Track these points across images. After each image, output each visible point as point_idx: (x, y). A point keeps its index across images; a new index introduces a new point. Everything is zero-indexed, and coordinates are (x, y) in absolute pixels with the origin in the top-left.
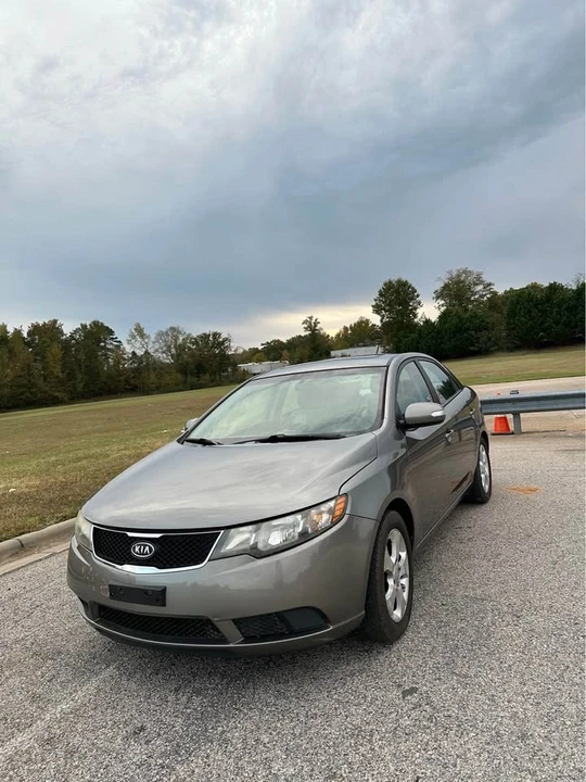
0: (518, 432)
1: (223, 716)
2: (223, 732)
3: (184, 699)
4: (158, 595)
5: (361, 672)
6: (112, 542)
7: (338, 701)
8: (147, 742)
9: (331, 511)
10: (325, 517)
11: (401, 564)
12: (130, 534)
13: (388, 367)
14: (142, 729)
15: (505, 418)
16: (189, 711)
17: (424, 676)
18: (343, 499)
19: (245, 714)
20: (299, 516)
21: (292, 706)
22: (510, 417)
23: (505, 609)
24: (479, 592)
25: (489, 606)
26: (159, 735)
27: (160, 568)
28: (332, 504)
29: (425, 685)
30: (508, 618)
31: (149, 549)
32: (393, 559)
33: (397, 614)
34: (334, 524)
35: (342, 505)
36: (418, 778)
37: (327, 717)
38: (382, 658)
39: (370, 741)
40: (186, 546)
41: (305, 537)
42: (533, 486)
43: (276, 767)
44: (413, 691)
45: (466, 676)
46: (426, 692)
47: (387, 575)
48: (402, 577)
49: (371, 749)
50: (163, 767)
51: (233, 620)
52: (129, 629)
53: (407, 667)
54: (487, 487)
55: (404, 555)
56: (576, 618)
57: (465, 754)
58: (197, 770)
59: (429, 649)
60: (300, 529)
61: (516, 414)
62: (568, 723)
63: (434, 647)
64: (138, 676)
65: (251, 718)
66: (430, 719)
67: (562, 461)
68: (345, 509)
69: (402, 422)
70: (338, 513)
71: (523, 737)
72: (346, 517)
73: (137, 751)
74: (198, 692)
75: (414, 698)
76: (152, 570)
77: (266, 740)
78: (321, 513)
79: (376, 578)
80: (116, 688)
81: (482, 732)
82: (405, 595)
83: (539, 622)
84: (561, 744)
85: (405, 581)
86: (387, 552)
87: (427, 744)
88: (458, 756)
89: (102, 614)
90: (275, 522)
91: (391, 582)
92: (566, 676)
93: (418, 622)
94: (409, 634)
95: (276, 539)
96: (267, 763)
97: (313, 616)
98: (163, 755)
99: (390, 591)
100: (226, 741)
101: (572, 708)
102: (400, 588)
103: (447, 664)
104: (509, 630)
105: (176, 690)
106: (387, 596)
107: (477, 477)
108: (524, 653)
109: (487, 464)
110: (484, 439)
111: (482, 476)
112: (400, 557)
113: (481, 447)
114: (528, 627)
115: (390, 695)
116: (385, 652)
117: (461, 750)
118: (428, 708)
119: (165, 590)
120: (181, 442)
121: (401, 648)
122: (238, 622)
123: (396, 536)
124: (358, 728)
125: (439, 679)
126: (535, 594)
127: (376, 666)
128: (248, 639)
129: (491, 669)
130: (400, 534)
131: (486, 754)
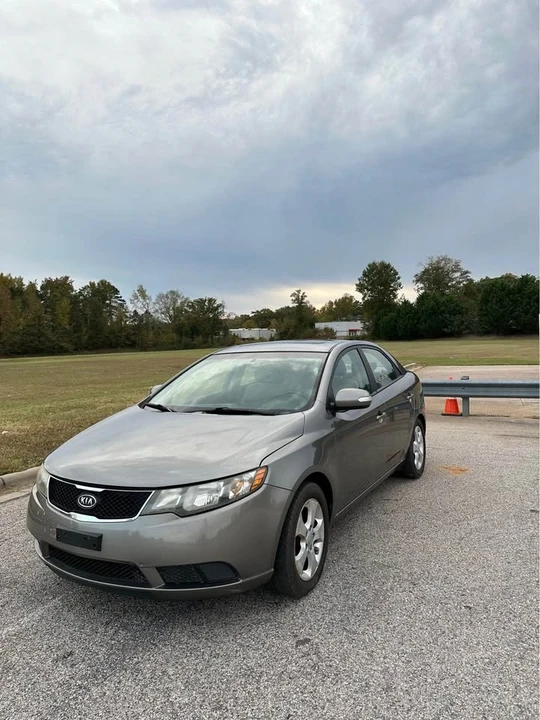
0: (466, 414)
1: (141, 649)
2: (137, 663)
3: (112, 632)
4: (96, 541)
5: (267, 620)
6: (64, 493)
7: (241, 645)
8: (72, 666)
9: (252, 481)
10: (247, 485)
11: (316, 530)
12: (78, 487)
13: (329, 353)
14: (71, 654)
15: (455, 401)
16: (113, 642)
17: (318, 630)
18: (263, 470)
19: (160, 649)
20: (222, 483)
21: (201, 646)
22: (459, 399)
23: (406, 576)
24: (387, 559)
25: (393, 572)
26: (84, 660)
27: (99, 518)
28: (252, 474)
29: (318, 638)
30: (406, 585)
31: (92, 501)
32: (308, 525)
33: (308, 574)
34: (252, 492)
35: (262, 476)
36: (290, 716)
37: (228, 658)
38: (287, 610)
39: (258, 681)
40: (121, 501)
41: (225, 501)
42: (463, 467)
43: (174, 695)
44: (307, 641)
45: (354, 633)
46: (317, 644)
47: (299, 539)
48: (316, 541)
49: (257, 688)
50: (81, 688)
51: (157, 568)
53: (307, 620)
54: (420, 465)
55: (320, 522)
56: (464, 590)
57: (334, 699)
58: (108, 693)
59: (330, 606)
60: (221, 494)
61: (466, 398)
62: (429, 680)
63: (335, 605)
64: (77, 609)
65: (163, 653)
66: (313, 667)
67: (498, 444)
68: (263, 479)
69: (332, 404)
70: (257, 482)
71: (388, 689)
72: (264, 487)
73: (63, 672)
74: (125, 627)
75: (304, 648)
76: (93, 519)
77: (171, 673)
78: (242, 481)
79: (287, 541)
80: (58, 617)
81: (355, 681)
82: (318, 558)
83: (430, 590)
84: (417, 698)
85: (319, 545)
86: (300, 518)
87: (305, 688)
88: (328, 700)
89: (51, 553)
90: (201, 487)
91: (303, 545)
92: (440, 640)
93: (328, 583)
94: (317, 592)
95: (201, 500)
96: (167, 692)
97: (224, 570)
98: (84, 677)
99: (301, 553)
100: (138, 670)
101: (436, 668)
102: (312, 551)
103: (341, 621)
104: (403, 596)
105: (107, 623)
106: (297, 558)
107: (410, 455)
108: (410, 617)
109: (422, 444)
110: (421, 421)
111: (416, 454)
112: (316, 523)
113: (417, 428)
114: (420, 594)
115: (286, 644)
116: (292, 606)
117: (332, 696)
118: (314, 657)
119: (101, 537)
120: (142, 406)
121: (307, 603)
122: (160, 569)
123: (313, 505)
124: (251, 669)
125: (331, 633)
126: (435, 566)
127: (280, 617)
128: (168, 585)
129: (378, 629)
130: (317, 503)
131: (352, 701)
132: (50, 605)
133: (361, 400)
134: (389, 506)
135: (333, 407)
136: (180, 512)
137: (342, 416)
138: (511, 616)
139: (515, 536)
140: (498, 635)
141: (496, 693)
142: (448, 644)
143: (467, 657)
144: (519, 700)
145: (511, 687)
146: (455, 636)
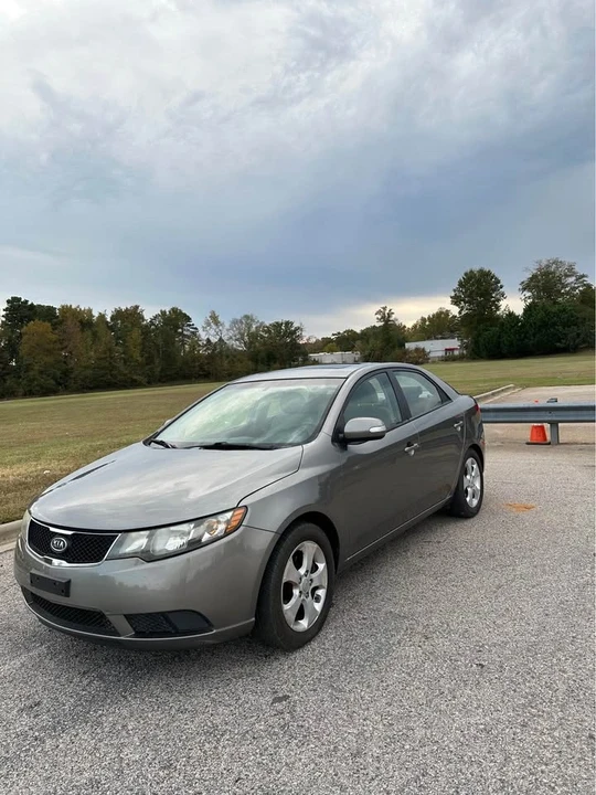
0: (556, 442)
1: (109, 701)
2: (100, 716)
3: (85, 683)
4: (65, 588)
5: (250, 674)
6: (40, 536)
7: (213, 700)
8: (35, 717)
9: (228, 522)
10: (222, 527)
11: (315, 575)
12: (52, 529)
13: (346, 378)
14: (38, 704)
15: (542, 427)
16: (84, 693)
17: (302, 686)
18: (242, 511)
19: (128, 702)
20: (192, 525)
21: (171, 700)
22: (547, 426)
23: (420, 628)
24: (406, 609)
25: (407, 623)
26: (49, 711)
27: (69, 562)
28: (229, 515)
29: (299, 695)
30: (417, 638)
31: (63, 543)
32: (302, 571)
33: (304, 624)
34: (227, 535)
35: (240, 517)
36: (239, 779)
37: (195, 713)
38: (275, 664)
39: (218, 740)
42: (530, 504)
43: (126, 751)
44: (286, 698)
45: (341, 691)
46: (295, 702)
47: (289, 587)
48: (315, 588)
49: (215, 747)
50: (36, 739)
51: (125, 616)
52: (49, 615)
53: (294, 676)
54: (475, 502)
55: (322, 566)
56: (483, 646)
57: (293, 763)
58: (61, 746)
59: (324, 659)
60: (190, 538)
61: (554, 424)
62: (408, 747)
63: (329, 660)
64: (60, 657)
65: (130, 706)
66: (283, 727)
68: (241, 520)
69: (341, 435)
70: (234, 524)
71: (357, 754)
72: (242, 528)
73: (24, 722)
74: (101, 677)
75: (279, 706)
76: (64, 563)
77: (131, 728)
79: (271, 588)
81: (323, 744)
82: (318, 607)
83: (443, 645)
84: (387, 766)
86: (290, 563)
87: (266, 749)
88: (287, 764)
91: (296, 592)
93: (329, 635)
94: (314, 644)
95: (173, 543)
96: (120, 750)
97: (192, 619)
98: (43, 729)
99: (293, 601)
102: (310, 598)
103: (331, 677)
104: (410, 651)
105: (84, 673)
106: (286, 607)
107: (460, 492)
108: (409, 674)
109: (479, 478)
110: (477, 453)
111: (469, 489)
112: (315, 568)
113: (469, 461)
114: (430, 649)
115: (262, 700)
116: (282, 659)
117: (293, 759)
118: (287, 716)
119: (69, 582)
120: (147, 442)
121: (298, 657)
122: (129, 617)
123: (310, 549)
124: (215, 727)
125: (315, 690)
126: (458, 617)
127: (266, 671)
128: (138, 634)
129: (368, 687)
130: (316, 546)
131: (313, 765)
132: (34, 653)
133: (373, 430)
134: (428, 549)
135: (341, 439)
136: (147, 556)
137: (355, 448)
138: (528, 677)
139: (565, 585)
140: (506, 699)
141: (480, 764)
142: (443, 707)
143: (460, 720)
144: (504, 774)
145: (499, 758)
146: (454, 697)
